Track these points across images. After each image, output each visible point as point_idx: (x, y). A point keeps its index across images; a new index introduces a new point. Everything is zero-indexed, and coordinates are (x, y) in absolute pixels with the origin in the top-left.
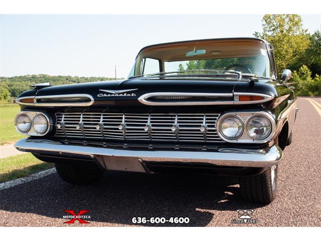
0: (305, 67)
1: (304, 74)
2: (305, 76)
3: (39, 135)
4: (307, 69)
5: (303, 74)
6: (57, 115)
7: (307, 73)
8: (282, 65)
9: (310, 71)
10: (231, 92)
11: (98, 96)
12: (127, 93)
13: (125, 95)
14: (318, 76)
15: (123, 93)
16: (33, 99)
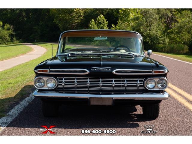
0: (102, 16)
1: (102, 24)
2: (102, 25)
3: (50, 89)
4: (104, 18)
5: (100, 23)
6: (58, 78)
7: (104, 22)
8: (80, 13)
9: (107, 21)
10: (152, 70)
11: (92, 70)
12: (107, 69)
13: (106, 70)
14: (114, 26)
15: (105, 69)
16: (47, 70)
